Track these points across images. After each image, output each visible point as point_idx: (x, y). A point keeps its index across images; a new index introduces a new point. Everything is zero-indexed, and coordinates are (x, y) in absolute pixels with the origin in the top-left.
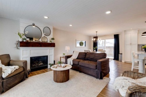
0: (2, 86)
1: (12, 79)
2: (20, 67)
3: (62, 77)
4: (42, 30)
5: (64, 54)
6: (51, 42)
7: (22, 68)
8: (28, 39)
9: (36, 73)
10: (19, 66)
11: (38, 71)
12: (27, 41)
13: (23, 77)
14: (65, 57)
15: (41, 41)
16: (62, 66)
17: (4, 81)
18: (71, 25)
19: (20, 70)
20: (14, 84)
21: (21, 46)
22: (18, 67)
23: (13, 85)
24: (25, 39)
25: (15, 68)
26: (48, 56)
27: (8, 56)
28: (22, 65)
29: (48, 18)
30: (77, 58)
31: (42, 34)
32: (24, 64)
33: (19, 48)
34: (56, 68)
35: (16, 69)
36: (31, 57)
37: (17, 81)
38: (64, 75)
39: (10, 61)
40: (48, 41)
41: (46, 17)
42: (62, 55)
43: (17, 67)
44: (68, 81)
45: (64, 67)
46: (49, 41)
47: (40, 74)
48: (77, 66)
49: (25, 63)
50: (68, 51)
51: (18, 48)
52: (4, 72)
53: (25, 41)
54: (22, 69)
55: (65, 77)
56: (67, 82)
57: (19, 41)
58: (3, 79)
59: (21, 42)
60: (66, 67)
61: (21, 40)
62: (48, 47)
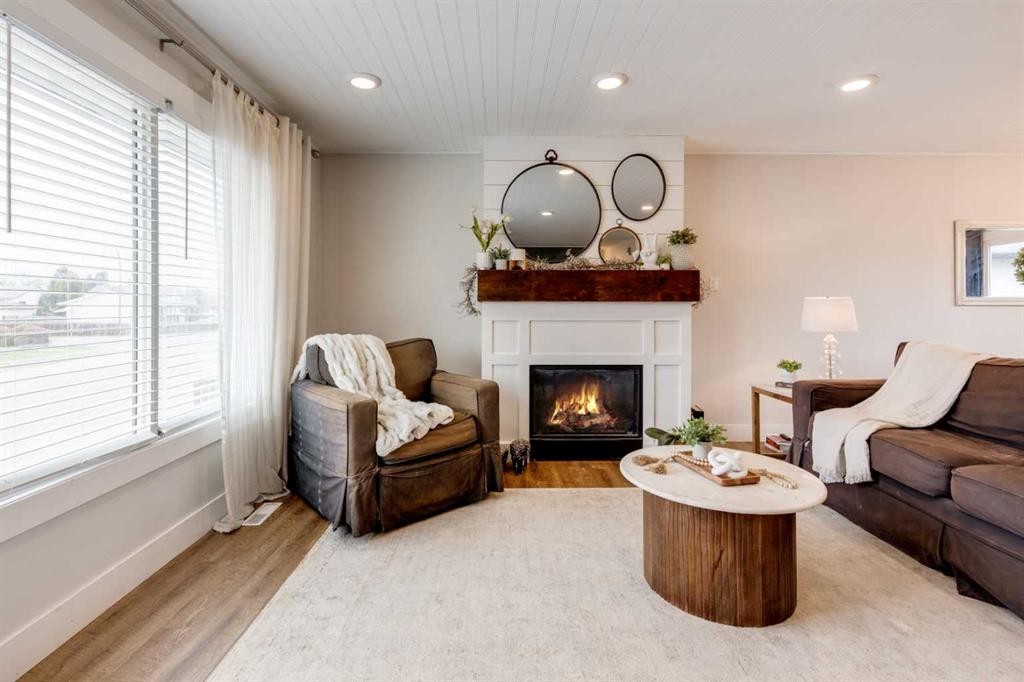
0: (373, 498)
1: (417, 474)
2: (461, 416)
3: (707, 569)
4: (602, 181)
5: (792, 367)
6: (667, 260)
7: (471, 423)
8: (517, 255)
9: (556, 474)
10: (455, 410)
11: (575, 466)
12: (511, 265)
13: (473, 474)
14: (788, 393)
15: (600, 262)
16: (717, 470)
17: (384, 471)
18: (856, 85)
19: (461, 432)
20: (426, 502)
21: (485, 296)
22: (451, 413)
23: (424, 507)
24: (504, 255)
25: (430, 415)
26: (640, 368)
27: (427, 348)
28: (472, 406)
29: (626, 79)
30: (945, 425)
31: (605, 214)
32: (483, 401)
33: (477, 305)
34: (661, 470)
35: (440, 426)
36: (532, 368)
37: (441, 494)
38: (729, 553)
39: (434, 372)
40: (643, 259)
41: (610, 83)
42: (769, 376)
43: (443, 413)
44: (771, 630)
45: (728, 482)
46: (654, 257)
47: (576, 485)
48: (920, 503)
49: (488, 397)
50: (831, 338)
51: (474, 311)
52: (386, 429)
53: (501, 265)
54: (467, 432)
55: (739, 581)
56: (756, 633)
57: (475, 269)
58: (380, 461)
59: (483, 275)
60: (751, 480)
61: (483, 262)
62: (645, 300)
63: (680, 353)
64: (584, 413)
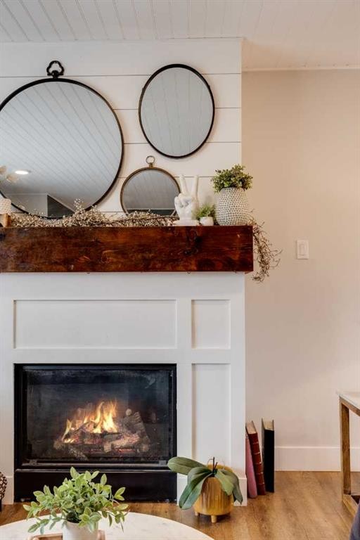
4: (126, 102)
6: (209, 212)
26: (173, 367)
31: (130, 149)
36: (16, 366)
40: (178, 210)
46: (192, 208)
62: (174, 269)
63: (229, 348)
64: (100, 432)
